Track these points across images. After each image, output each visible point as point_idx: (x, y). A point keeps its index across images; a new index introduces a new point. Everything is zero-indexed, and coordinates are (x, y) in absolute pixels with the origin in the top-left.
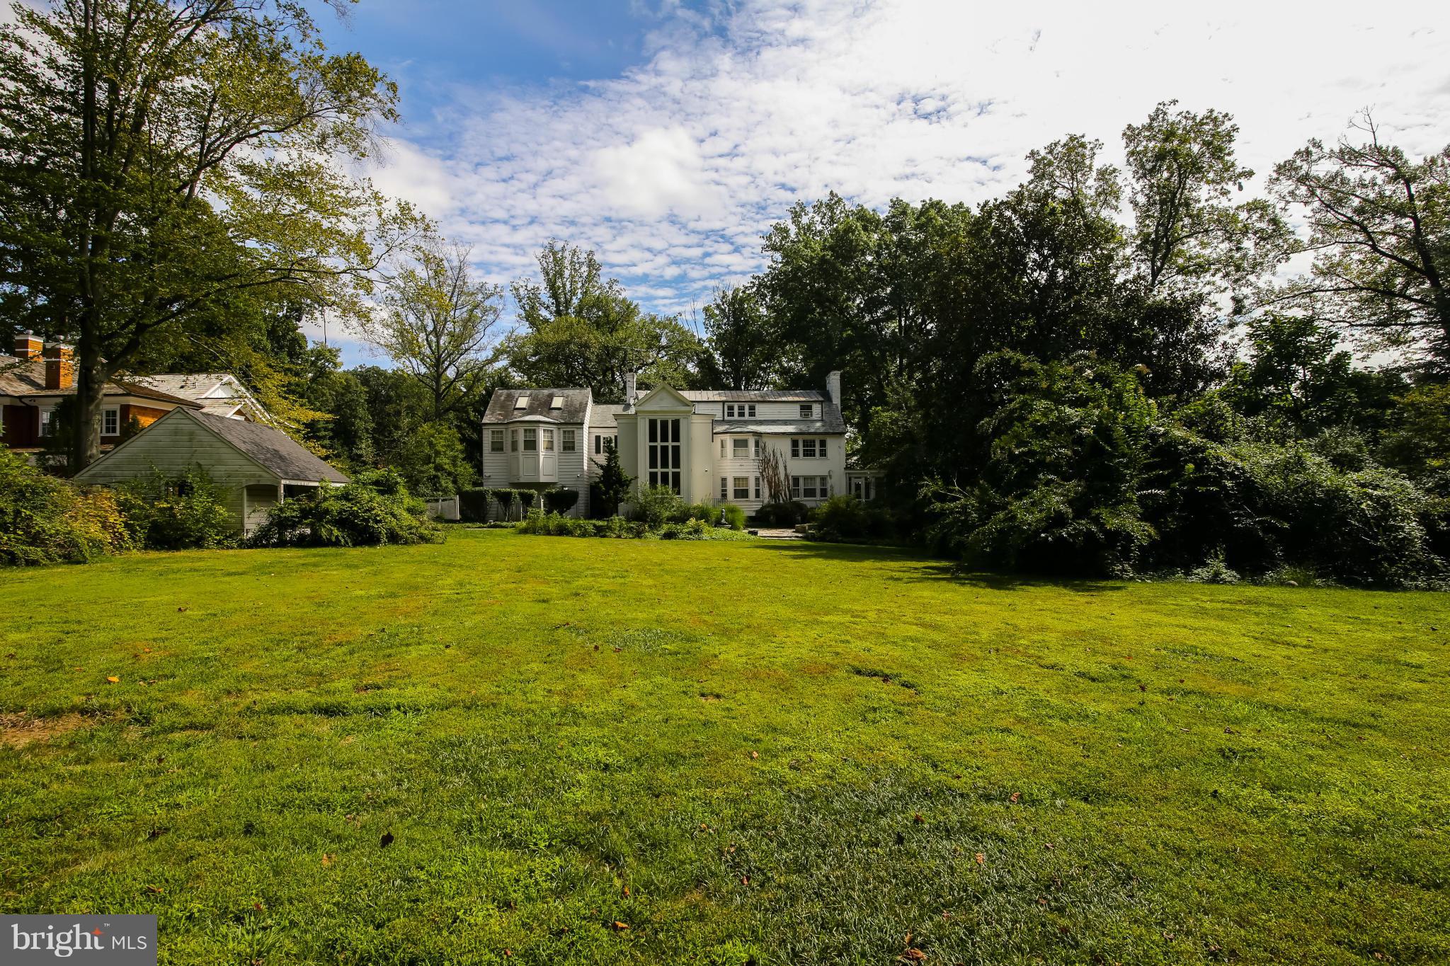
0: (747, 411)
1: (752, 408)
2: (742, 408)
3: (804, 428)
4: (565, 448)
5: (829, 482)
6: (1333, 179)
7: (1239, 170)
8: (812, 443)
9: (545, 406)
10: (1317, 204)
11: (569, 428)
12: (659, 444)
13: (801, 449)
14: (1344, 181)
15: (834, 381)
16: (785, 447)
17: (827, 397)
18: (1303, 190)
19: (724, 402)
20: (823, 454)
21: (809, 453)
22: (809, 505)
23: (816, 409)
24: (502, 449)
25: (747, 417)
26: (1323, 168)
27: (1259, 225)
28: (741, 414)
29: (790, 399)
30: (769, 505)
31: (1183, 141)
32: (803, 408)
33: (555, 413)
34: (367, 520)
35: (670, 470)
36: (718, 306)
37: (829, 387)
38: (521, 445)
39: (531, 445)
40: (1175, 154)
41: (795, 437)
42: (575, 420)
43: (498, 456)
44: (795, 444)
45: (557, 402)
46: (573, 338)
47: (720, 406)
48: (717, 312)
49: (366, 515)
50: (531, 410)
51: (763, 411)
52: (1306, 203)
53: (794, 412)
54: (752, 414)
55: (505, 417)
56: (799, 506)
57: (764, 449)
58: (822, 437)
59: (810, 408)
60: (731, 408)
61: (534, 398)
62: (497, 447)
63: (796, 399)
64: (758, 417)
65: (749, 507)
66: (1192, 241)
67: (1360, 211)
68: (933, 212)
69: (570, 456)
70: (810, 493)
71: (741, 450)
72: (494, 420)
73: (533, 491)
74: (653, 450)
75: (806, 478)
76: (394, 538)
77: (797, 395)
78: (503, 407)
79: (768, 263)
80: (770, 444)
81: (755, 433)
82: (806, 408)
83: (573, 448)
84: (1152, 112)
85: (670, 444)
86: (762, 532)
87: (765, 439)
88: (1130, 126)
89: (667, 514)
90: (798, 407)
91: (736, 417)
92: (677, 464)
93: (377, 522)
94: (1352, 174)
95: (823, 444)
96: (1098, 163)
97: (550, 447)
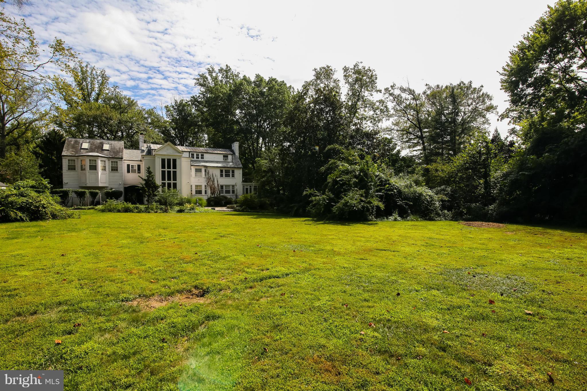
0: (200, 156)
1: (202, 155)
2: (197, 155)
3: (225, 165)
4: (112, 170)
5: (236, 188)
6: (399, 95)
7: (378, 89)
8: (229, 171)
9: (100, 148)
10: (395, 103)
11: (115, 160)
12: (166, 170)
13: (224, 173)
14: (401, 97)
15: (236, 146)
16: (217, 172)
17: (234, 153)
18: (391, 98)
19: (189, 152)
20: (233, 176)
21: (227, 175)
22: (229, 197)
23: (230, 157)
24: (75, 169)
25: (200, 159)
26: (397, 92)
27: (381, 107)
28: (198, 158)
29: (219, 152)
30: (211, 197)
31: (363, 76)
32: (224, 156)
33: (106, 152)
34: (38, 207)
35: (172, 182)
36: (173, 106)
37: (233, 148)
38: (88, 168)
39: (94, 168)
40: (361, 80)
41: (222, 169)
42: (118, 156)
43: (72, 173)
44: (222, 171)
45: (106, 147)
46: (103, 114)
47: (188, 153)
48: (171, 109)
49: (38, 204)
50: (91, 150)
51: (207, 157)
52: (392, 102)
53: (221, 158)
54: (202, 158)
55: (76, 152)
56: (225, 198)
57: (208, 173)
58: (233, 169)
59: (227, 157)
60: (193, 155)
61: (92, 144)
62: (72, 168)
63: (221, 152)
64: (205, 159)
65: (204, 198)
66: (362, 110)
67: (405, 107)
68: (274, 83)
69: (115, 174)
70: (228, 192)
71: (198, 174)
72: (69, 154)
73: (97, 191)
74: (163, 173)
75: (226, 186)
76: (54, 217)
77: (221, 151)
78: (73, 147)
79: (198, 91)
80: (211, 171)
81: (206, 167)
82: (226, 157)
83: (117, 170)
84: (355, 64)
85: (172, 170)
86: (217, 209)
87: (209, 169)
88: (345, 67)
89: (176, 202)
90: (222, 156)
91: (195, 159)
92: (175, 179)
93: (44, 208)
94: (404, 95)
95: (233, 172)
96: (335, 77)
97: (104, 169)
